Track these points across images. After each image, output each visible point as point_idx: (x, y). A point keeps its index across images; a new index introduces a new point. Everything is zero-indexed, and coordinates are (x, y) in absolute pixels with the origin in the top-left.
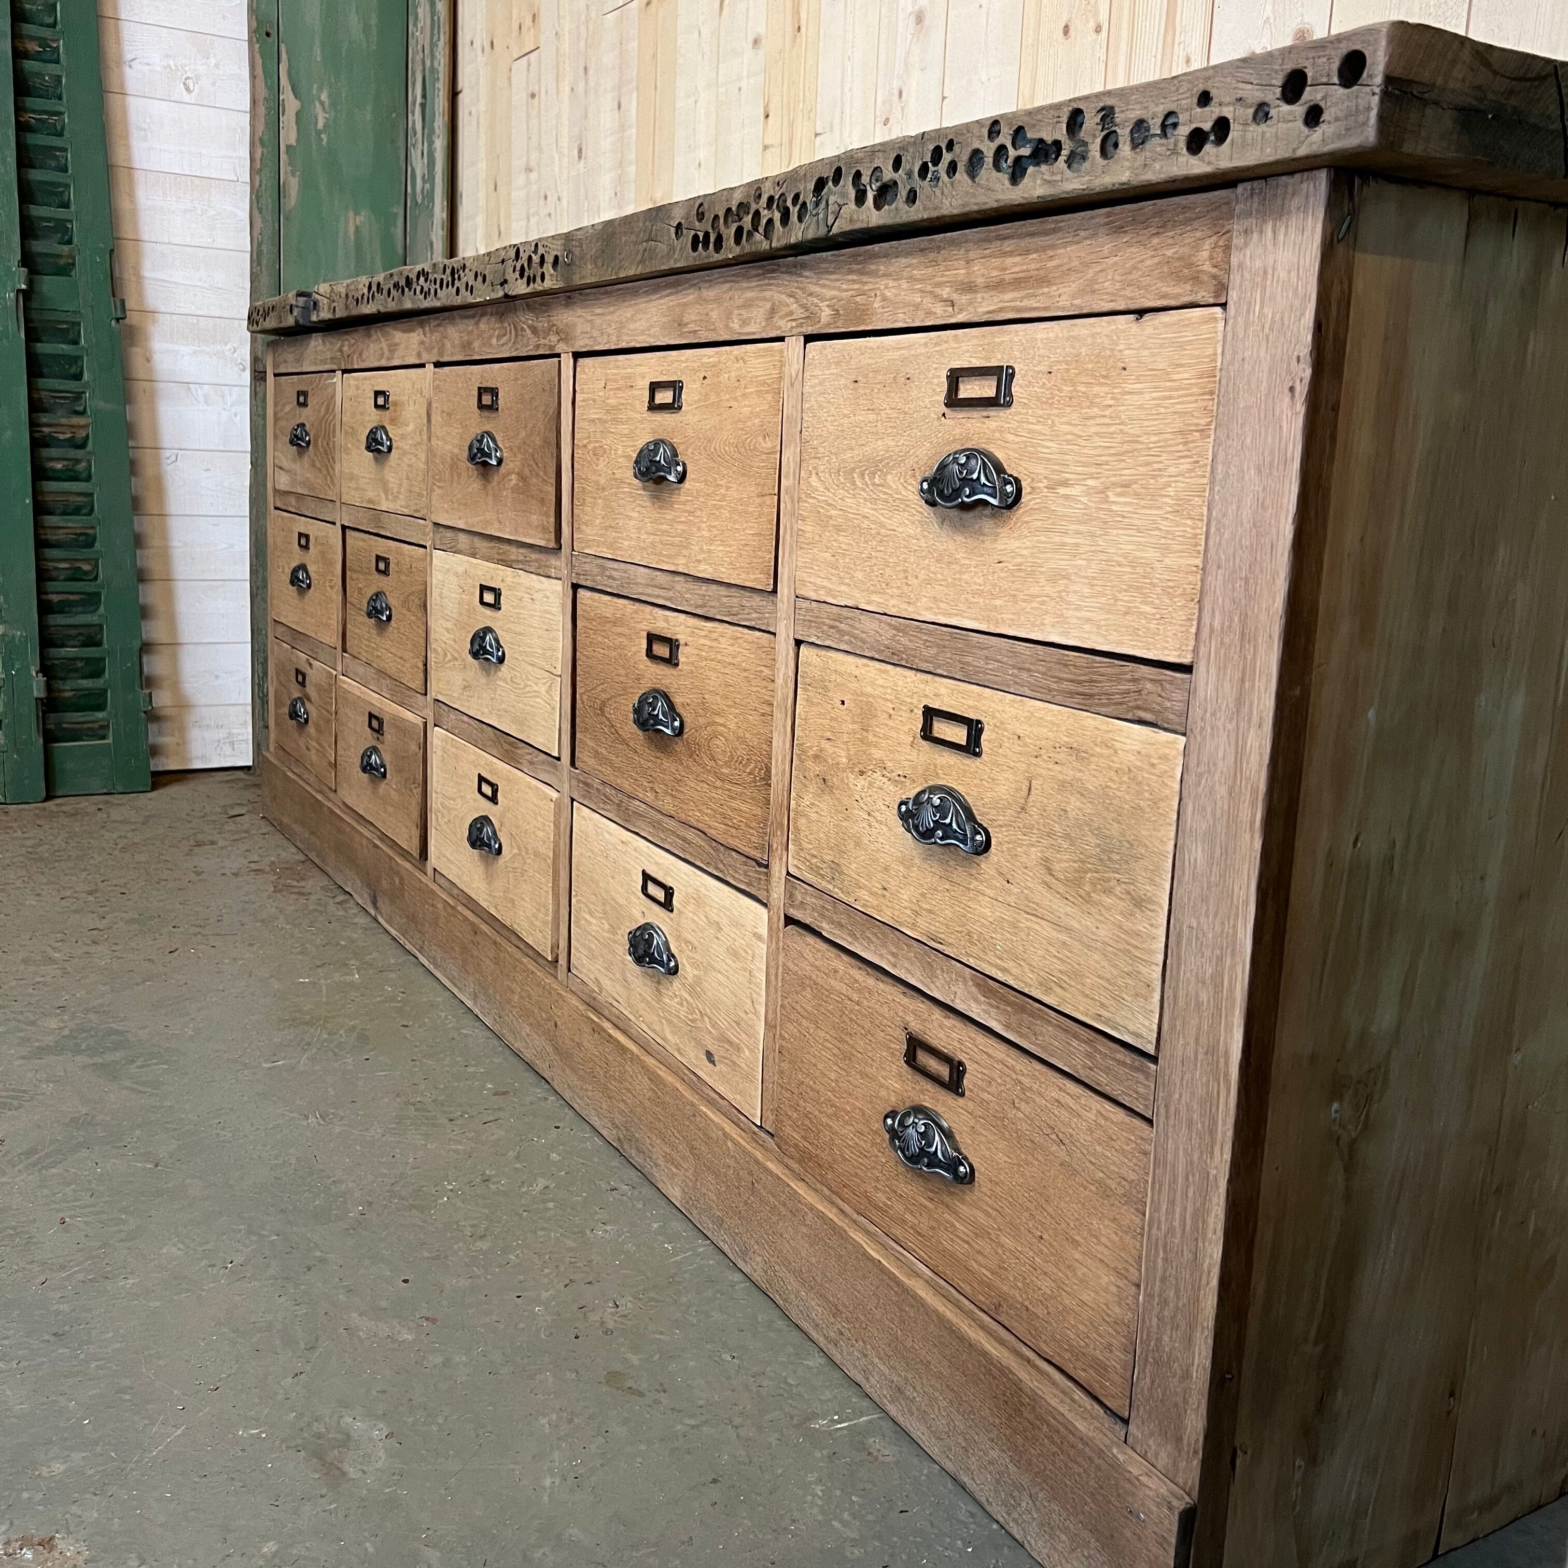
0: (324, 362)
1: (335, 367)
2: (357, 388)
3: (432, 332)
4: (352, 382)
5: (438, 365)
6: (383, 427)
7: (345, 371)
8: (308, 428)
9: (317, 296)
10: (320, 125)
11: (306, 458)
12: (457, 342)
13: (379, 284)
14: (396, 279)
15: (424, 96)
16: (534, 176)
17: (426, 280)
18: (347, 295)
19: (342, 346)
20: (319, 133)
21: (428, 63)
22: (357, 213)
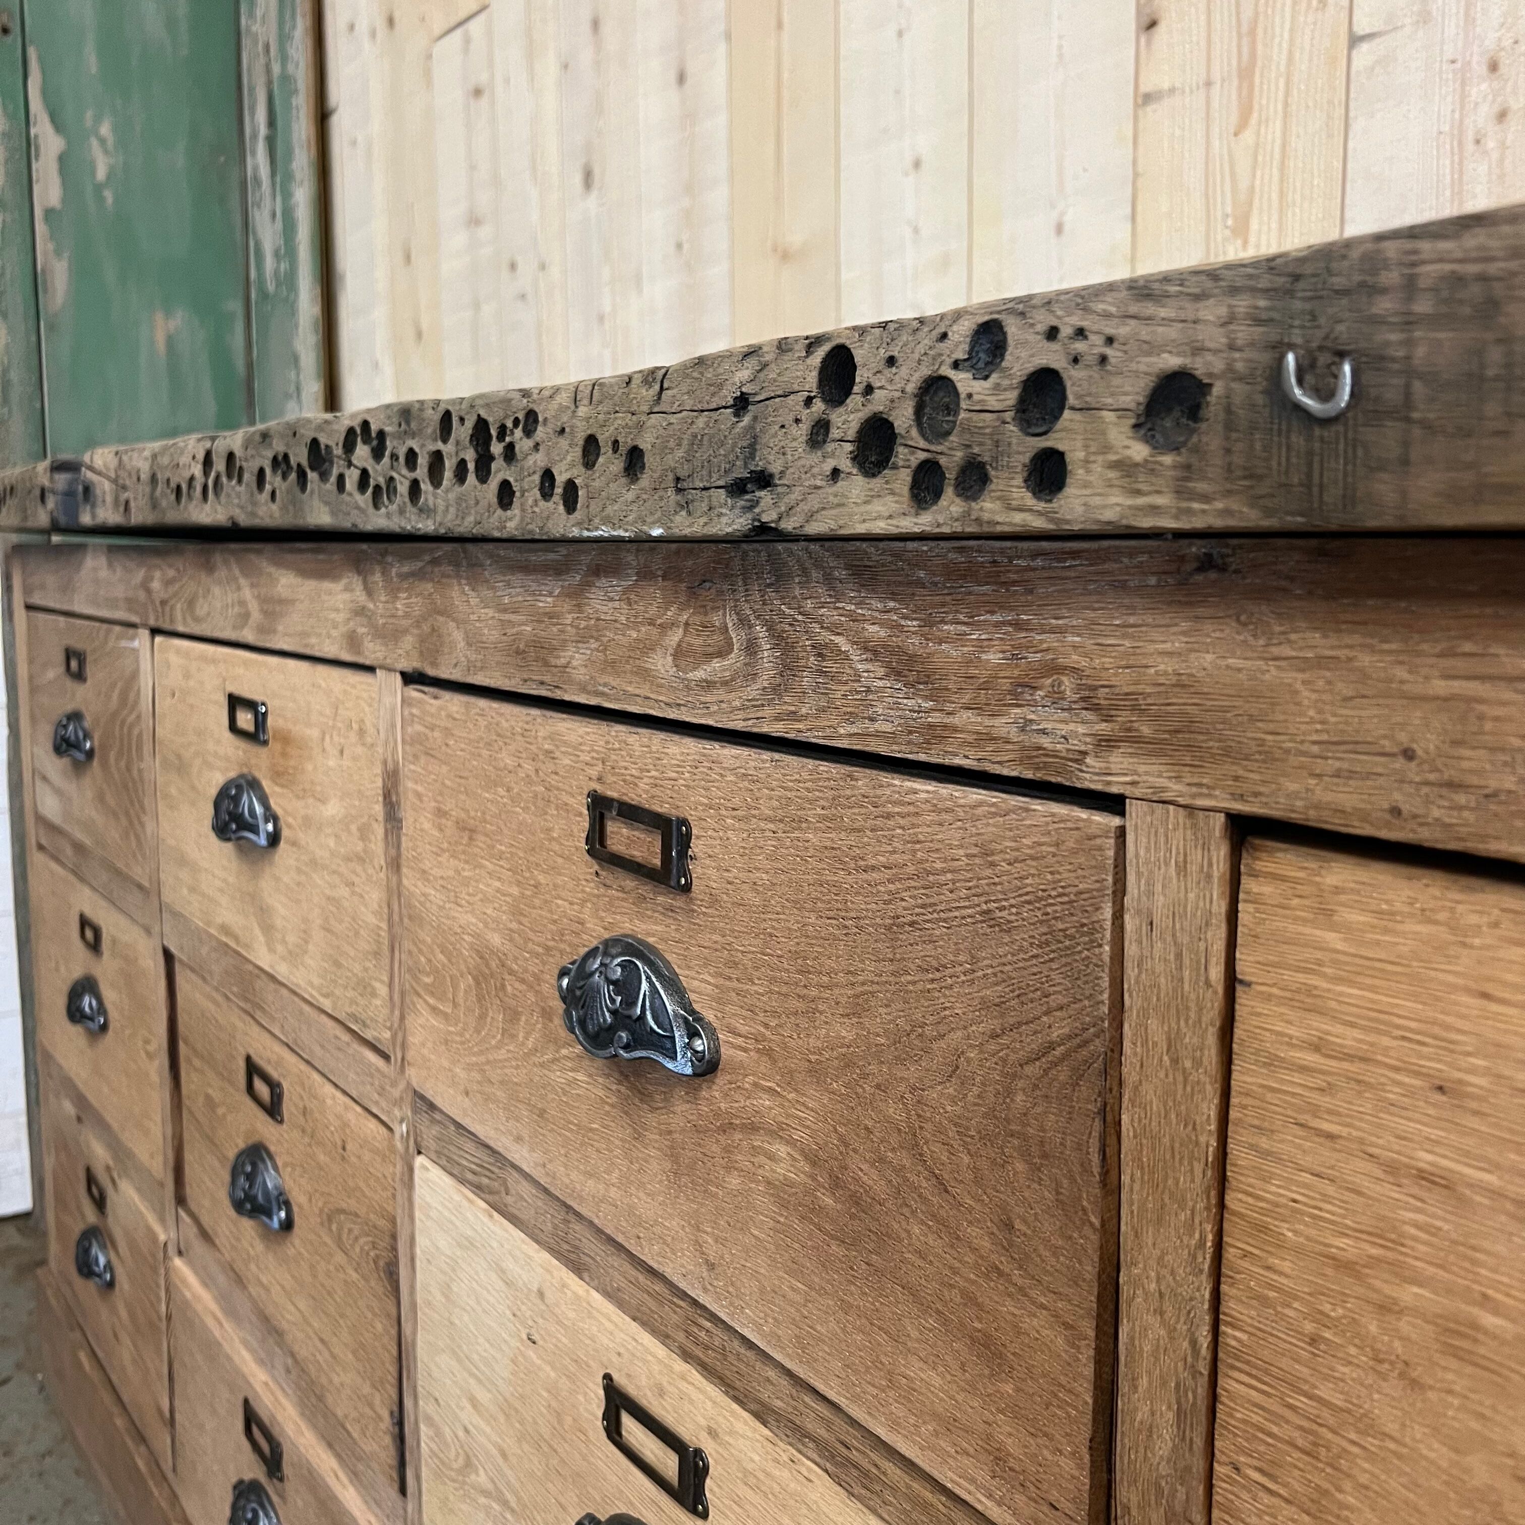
0: (112, 603)
1: (135, 619)
2: (187, 676)
3: (393, 593)
4: (173, 659)
5: (411, 678)
6: (254, 784)
7: (155, 631)
8: (87, 724)
9: (90, 475)
10: (101, 174)
11: (87, 781)
12: (492, 635)
13: (231, 456)
14: (279, 447)
15: (271, 123)
16: (485, 232)
17: (378, 453)
18: (153, 479)
19: (148, 579)
20: (98, 188)
21: (276, 69)
22: (168, 314)
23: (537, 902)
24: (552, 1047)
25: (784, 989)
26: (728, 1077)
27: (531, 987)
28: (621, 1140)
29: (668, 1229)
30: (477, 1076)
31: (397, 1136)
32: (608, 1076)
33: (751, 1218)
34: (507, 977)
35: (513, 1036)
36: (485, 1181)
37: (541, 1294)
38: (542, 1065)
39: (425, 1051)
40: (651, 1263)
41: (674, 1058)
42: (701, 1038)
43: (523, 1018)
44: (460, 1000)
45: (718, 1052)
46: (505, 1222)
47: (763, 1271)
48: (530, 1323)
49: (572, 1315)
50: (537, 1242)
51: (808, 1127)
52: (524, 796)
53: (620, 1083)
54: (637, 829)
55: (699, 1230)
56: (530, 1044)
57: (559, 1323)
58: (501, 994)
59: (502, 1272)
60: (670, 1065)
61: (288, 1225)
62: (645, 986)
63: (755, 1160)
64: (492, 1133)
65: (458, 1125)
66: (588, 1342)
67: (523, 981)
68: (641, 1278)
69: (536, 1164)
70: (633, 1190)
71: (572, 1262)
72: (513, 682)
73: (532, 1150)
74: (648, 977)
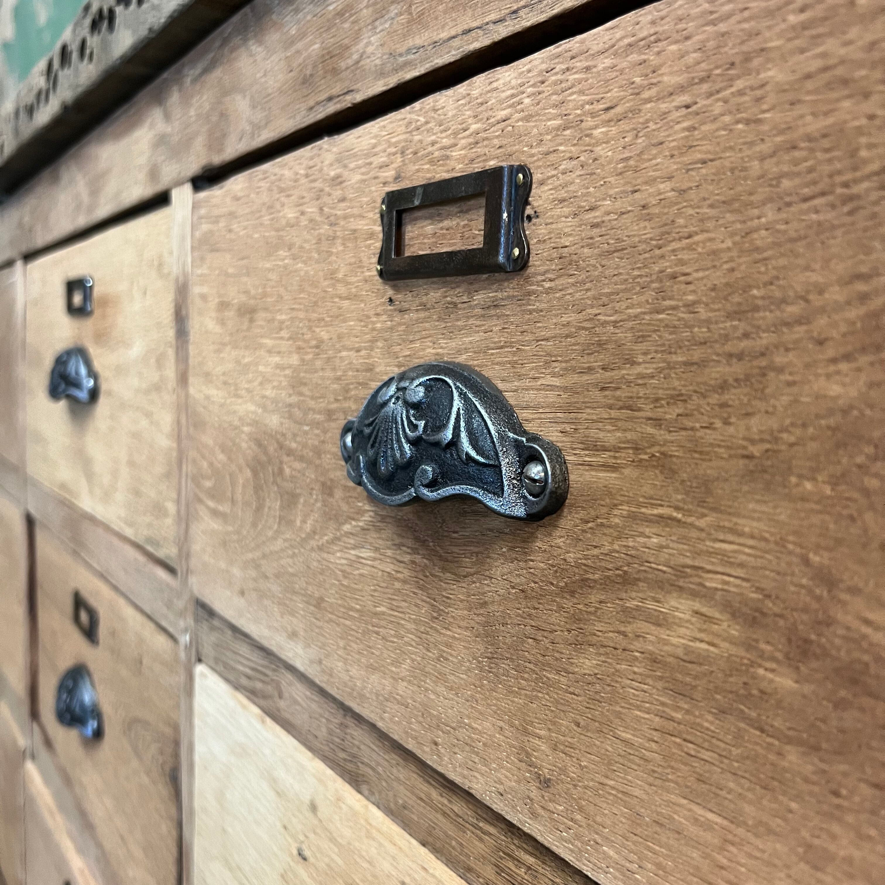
5: (200, 181)
6: (81, 351)
23: (318, 363)
24: (332, 525)
25: (697, 354)
26: (582, 514)
27: (309, 462)
28: (415, 621)
29: (480, 733)
30: (253, 573)
31: (182, 647)
32: (399, 546)
33: (618, 715)
34: (285, 459)
35: (290, 523)
36: (259, 685)
37: (313, 808)
38: (320, 549)
39: (206, 558)
40: (452, 776)
41: (499, 492)
42: (542, 462)
43: (302, 500)
44: (239, 497)
45: (566, 480)
46: (278, 729)
47: (637, 792)
48: (302, 838)
49: (347, 833)
50: (310, 749)
51: (741, 565)
52: (307, 246)
53: (415, 551)
54: (449, 216)
55: (526, 732)
56: (308, 527)
57: (333, 840)
58: (279, 480)
59: (273, 781)
60: (493, 503)
61: (98, 734)
62: (457, 403)
63: (628, 629)
64: (266, 632)
65: (234, 629)
66: (365, 865)
67: (301, 458)
68: (434, 794)
69: (312, 662)
70: (429, 683)
71: (349, 772)
72: (298, 118)
73: (307, 646)
74: (462, 394)
